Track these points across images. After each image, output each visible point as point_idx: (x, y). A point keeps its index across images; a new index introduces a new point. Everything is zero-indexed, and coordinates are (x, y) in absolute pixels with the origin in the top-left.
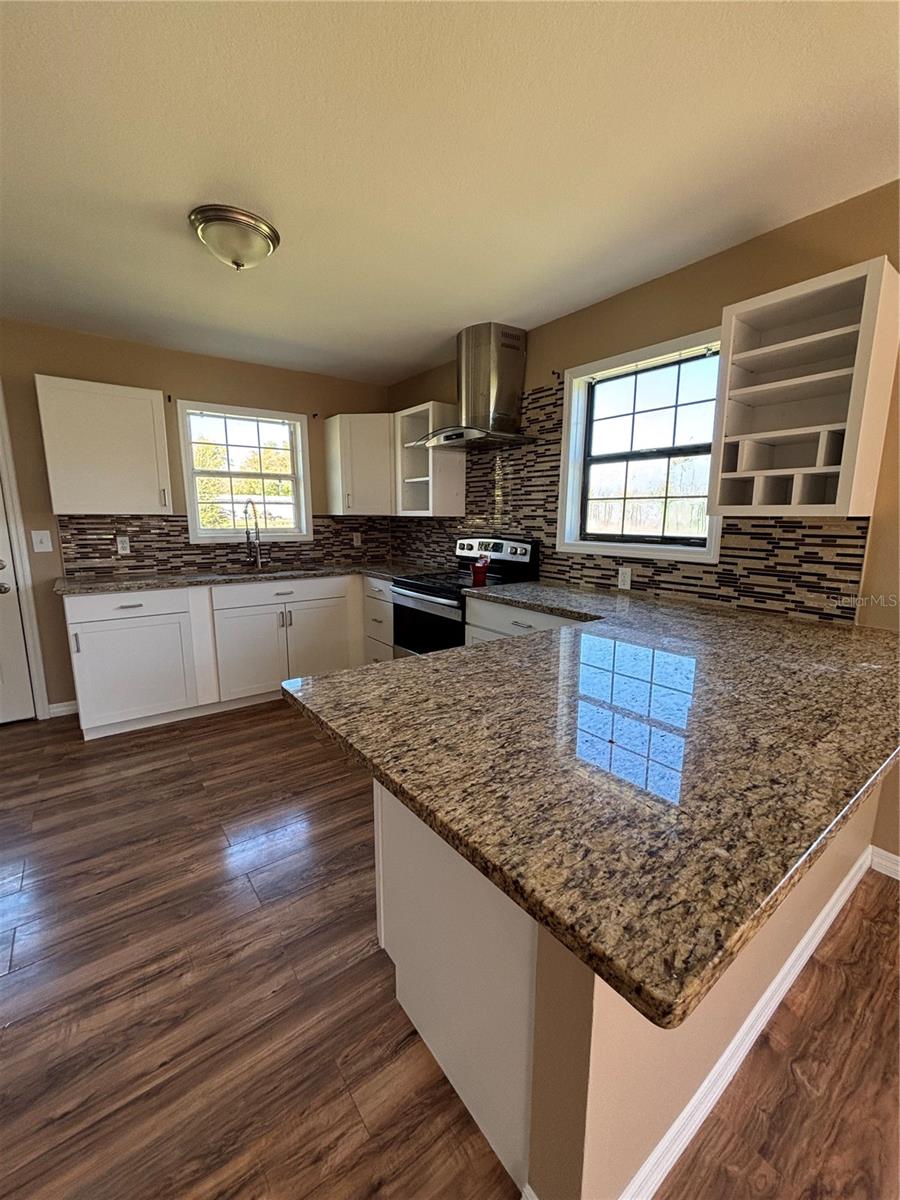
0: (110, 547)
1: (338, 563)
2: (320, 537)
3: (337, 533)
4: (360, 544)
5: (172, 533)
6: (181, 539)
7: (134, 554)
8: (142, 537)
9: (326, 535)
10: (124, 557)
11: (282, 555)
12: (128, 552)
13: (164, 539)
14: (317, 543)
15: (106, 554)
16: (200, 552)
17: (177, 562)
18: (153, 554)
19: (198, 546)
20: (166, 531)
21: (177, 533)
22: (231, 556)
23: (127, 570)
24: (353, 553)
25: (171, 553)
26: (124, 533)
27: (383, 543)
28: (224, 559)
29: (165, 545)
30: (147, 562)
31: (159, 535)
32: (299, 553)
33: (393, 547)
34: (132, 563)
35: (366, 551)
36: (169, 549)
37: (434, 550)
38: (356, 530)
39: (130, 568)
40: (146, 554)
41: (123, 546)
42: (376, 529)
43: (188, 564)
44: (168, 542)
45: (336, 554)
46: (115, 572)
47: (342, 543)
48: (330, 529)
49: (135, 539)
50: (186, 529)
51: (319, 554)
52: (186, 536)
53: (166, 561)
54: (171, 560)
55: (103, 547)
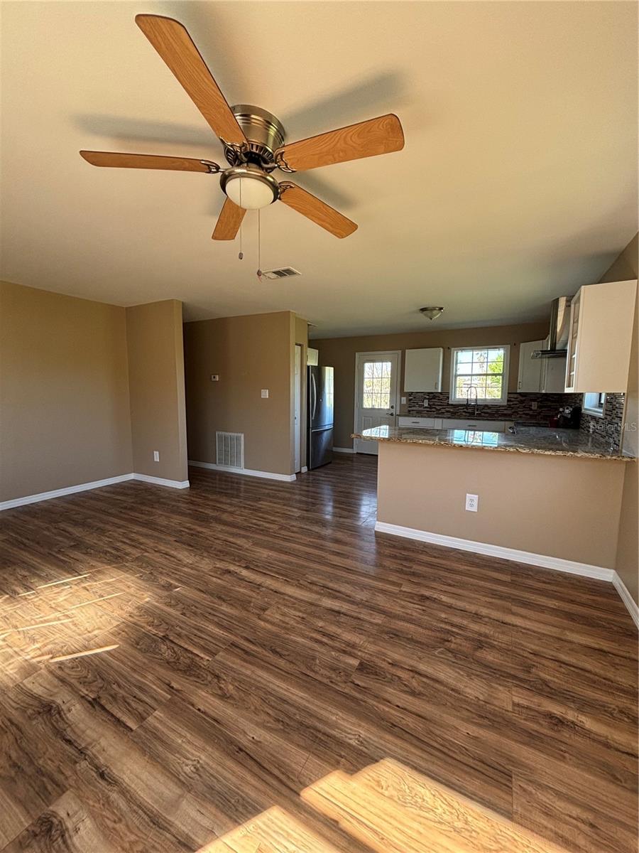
1: (520, 417)
3: (522, 402)
6: (446, 402)
8: (433, 400)
9: (515, 403)
11: (489, 411)
14: (509, 406)
17: (443, 411)
19: (452, 405)
24: (531, 413)
25: (441, 407)
27: (554, 408)
30: (434, 410)
32: (498, 411)
34: (428, 409)
35: (541, 412)
38: (534, 400)
42: (549, 400)
43: (447, 412)
47: (524, 407)
50: (448, 398)
51: (509, 412)
53: (440, 410)
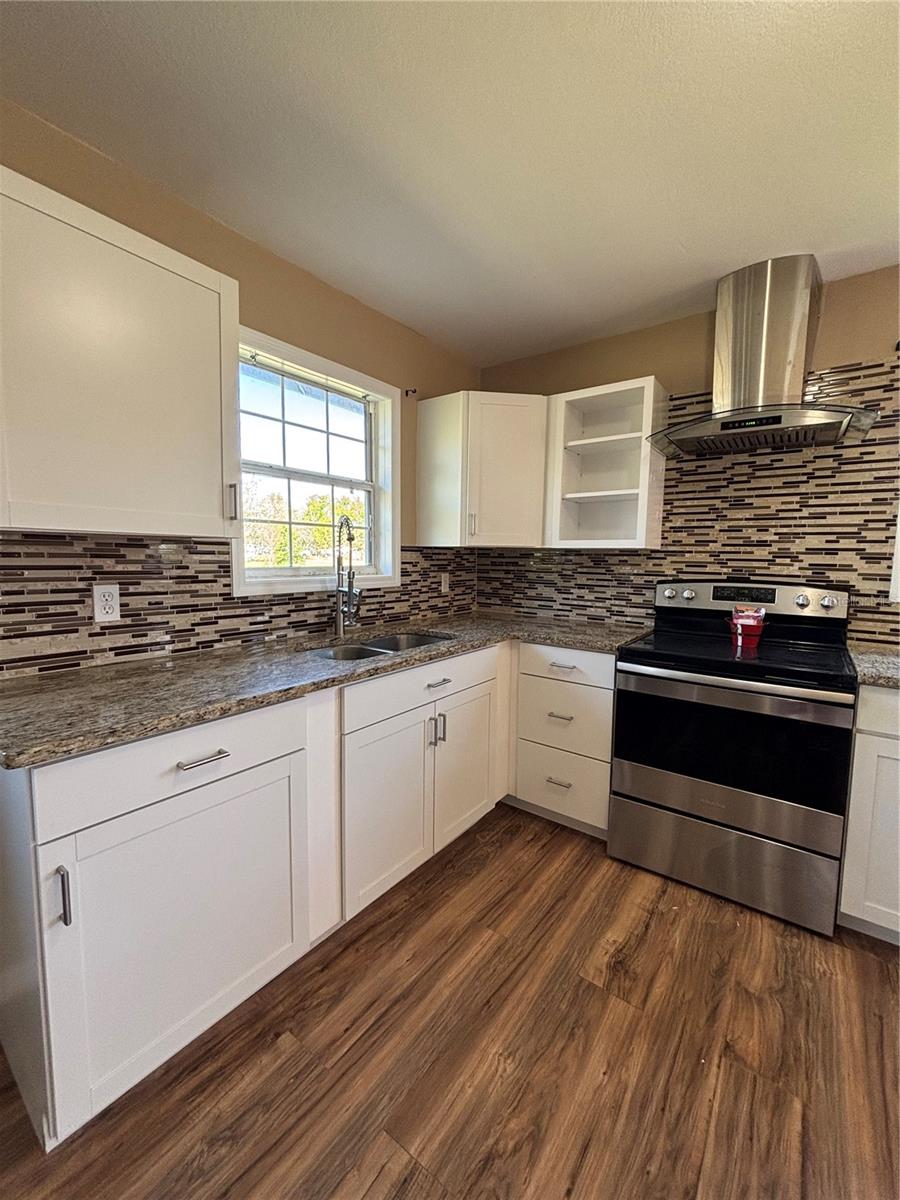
0: (76, 608)
2: (407, 580)
4: (447, 590)
5: (201, 577)
7: (128, 621)
10: (106, 629)
12: (114, 617)
13: (187, 587)
15: (68, 624)
16: (246, 611)
18: (164, 618)
20: (190, 572)
21: (209, 577)
22: (295, 617)
23: (111, 657)
26: (106, 576)
28: (283, 622)
29: (187, 600)
31: (179, 579)
33: (481, 593)
36: (195, 608)
37: (581, 598)
39: (119, 651)
40: (151, 619)
41: (106, 605)
44: (194, 594)
45: (424, 606)
46: (84, 664)
48: (418, 569)
49: (132, 589)
52: (225, 581)
54: (198, 629)
55: (60, 609)
